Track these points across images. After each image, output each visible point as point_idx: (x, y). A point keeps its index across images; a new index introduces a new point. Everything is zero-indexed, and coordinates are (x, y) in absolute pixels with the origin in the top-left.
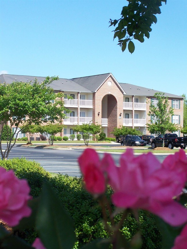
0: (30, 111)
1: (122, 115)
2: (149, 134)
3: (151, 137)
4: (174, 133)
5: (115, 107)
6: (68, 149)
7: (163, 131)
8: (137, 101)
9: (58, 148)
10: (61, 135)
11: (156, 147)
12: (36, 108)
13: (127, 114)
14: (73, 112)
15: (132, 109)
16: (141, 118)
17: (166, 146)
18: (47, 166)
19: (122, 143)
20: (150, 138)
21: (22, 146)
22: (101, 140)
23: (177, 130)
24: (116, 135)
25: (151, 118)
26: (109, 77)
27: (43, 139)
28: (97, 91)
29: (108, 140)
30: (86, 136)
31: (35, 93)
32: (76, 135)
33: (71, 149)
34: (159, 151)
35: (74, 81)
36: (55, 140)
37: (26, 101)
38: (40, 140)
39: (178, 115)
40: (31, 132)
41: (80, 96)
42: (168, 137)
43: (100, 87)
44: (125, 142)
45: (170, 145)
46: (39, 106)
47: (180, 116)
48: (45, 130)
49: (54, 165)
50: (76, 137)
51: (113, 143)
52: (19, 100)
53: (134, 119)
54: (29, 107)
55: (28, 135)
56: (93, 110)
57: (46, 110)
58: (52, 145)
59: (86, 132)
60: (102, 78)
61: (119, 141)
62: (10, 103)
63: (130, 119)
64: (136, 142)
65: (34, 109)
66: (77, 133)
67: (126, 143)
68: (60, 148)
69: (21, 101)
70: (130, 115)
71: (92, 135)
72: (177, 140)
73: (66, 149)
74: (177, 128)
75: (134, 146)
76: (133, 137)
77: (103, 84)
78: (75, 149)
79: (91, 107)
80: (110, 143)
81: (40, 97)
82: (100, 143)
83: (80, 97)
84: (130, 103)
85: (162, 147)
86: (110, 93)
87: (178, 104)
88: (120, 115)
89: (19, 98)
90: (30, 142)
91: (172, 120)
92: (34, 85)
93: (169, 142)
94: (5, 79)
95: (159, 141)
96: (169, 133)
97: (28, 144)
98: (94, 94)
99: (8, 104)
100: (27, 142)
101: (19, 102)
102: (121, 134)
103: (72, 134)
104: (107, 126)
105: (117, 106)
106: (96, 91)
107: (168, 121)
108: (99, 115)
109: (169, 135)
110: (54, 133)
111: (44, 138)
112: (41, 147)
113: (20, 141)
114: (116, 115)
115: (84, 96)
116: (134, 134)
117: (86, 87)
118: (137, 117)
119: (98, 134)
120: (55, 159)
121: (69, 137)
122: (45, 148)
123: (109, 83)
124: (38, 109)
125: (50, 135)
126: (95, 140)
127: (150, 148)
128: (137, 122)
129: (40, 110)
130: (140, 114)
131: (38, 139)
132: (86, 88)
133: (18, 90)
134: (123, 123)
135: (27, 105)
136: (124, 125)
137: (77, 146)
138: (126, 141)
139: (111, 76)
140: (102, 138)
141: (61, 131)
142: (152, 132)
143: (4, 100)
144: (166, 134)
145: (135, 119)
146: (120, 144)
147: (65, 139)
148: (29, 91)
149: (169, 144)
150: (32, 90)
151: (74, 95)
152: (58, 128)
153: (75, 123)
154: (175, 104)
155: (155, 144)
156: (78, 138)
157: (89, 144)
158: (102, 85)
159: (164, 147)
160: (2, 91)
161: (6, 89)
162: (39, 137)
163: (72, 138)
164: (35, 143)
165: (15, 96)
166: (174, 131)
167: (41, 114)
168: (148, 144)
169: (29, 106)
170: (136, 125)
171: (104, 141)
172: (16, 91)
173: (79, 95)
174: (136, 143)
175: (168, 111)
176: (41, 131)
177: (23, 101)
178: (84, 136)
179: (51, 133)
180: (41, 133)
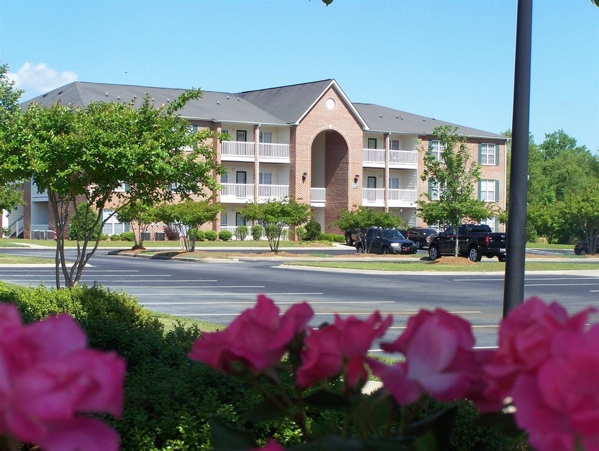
0: (132, 172)
1: (360, 179)
2: (425, 226)
3: (429, 232)
4: (483, 223)
5: (344, 160)
6: (229, 261)
7: (455, 217)
8: (395, 145)
9: (206, 259)
10: (214, 228)
11: (439, 256)
12: (145, 164)
13: (373, 177)
14: (242, 172)
15: (383, 166)
16: (405, 187)
17: (464, 254)
18: (177, 301)
19: (359, 246)
20: (427, 236)
21: (121, 255)
22: (309, 239)
23: (490, 217)
24: (345, 229)
25: (430, 187)
26: (330, 88)
27: (173, 236)
28: (300, 122)
29: (327, 238)
30: (273, 230)
31: (145, 128)
32: (249, 227)
33: (236, 260)
34: (446, 266)
35: (247, 99)
36: (199, 239)
37: (122, 149)
38: (164, 240)
39: (493, 181)
40: (143, 220)
41: (261, 134)
42: (469, 232)
43: (307, 114)
44: (366, 244)
45: (473, 253)
46: (153, 158)
47: (497, 182)
48: (175, 216)
49: (193, 299)
50: (250, 232)
51: (338, 246)
52: (105, 144)
53: (388, 189)
54: (129, 163)
55: (135, 228)
56: (292, 168)
57: (170, 170)
58: (192, 250)
59: (274, 220)
60: (312, 91)
61: (352, 241)
62: (86, 153)
63: (380, 190)
64: (393, 245)
65: (142, 166)
66: (253, 223)
67: (368, 246)
68: (210, 257)
69: (111, 147)
70: (379, 181)
71: (288, 227)
72: (489, 239)
73: (225, 261)
74: (489, 212)
75: (387, 253)
76: (386, 233)
77: (315, 104)
78: (246, 261)
79: (287, 160)
80: (331, 245)
81: (156, 139)
82: (306, 246)
83: (261, 137)
84: (380, 151)
85: (454, 256)
86: (331, 127)
87: (495, 154)
88: (356, 180)
89: (106, 140)
90: (141, 244)
91: (480, 192)
92: (142, 109)
93: (472, 246)
94: (80, 93)
95: (446, 243)
96: (470, 223)
97: (134, 248)
98: (293, 129)
99: (80, 155)
100: (133, 244)
101: (106, 149)
102: (357, 224)
103: (240, 225)
104: (323, 205)
105: (347, 159)
106: (297, 123)
107: (467, 194)
108: (304, 179)
109: (471, 229)
110: (196, 222)
111: (173, 234)
112: (167, 256)
113: (117, 242)
114: (346, 181)
115: (268, 134)
116: (389, 225)
117: (273, 113)
118: (395, 184)
119: (303, 225)
120: (196, 284)
121: (233, 232)
122: (176, 259)
123: (330, 103)
124: (151, 166)
125: (188, 228)
126: (296, 239)
127: (424, 259)
128: (395, 197)
129: (156, 169)
130: (402, 177)
131: (159, 237)
132: (274, 115)
133: (103, 121)
134: (362, 198)
135: (125, 156)
136: (365, 203)
137: (251, 254)
138: (369, 243)
139: (333, 87)
140: (312, 234)
141: (212, 218)
142: (431, 220)
143: (71, 145)
144: (465, 225)
145: (391, 189)
146: (355, 248)
147: (225, 237)
148: (128, 124)
149: (470, 249)
150: (136, 121)
151: (246, 131)
152: (207, 211)
153: (249, 199)
154: (488, 154)
155: (437, 250)
156: (256, 234)
157: (279, 249)
158: (312, 109)
159: (459, 256)
160: (65, 125)
161: (76, 120)
162: (162, 231)
163: (241, 234)
164: (153, 247)
165: (97, 136)
166: (484, 218)
167: (158, 179)
168: (421, 248)
169: (129, 160)
170: (393, 203)
171: (317, 242)
172: (97, 123)
173: (258, 131)
174: (392, 248)
175: (467, 170)
176: (165, 217)
177: (116, 148)
178: (268, 231)
179: (190, 222)
180: (165, 223)
